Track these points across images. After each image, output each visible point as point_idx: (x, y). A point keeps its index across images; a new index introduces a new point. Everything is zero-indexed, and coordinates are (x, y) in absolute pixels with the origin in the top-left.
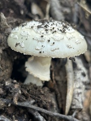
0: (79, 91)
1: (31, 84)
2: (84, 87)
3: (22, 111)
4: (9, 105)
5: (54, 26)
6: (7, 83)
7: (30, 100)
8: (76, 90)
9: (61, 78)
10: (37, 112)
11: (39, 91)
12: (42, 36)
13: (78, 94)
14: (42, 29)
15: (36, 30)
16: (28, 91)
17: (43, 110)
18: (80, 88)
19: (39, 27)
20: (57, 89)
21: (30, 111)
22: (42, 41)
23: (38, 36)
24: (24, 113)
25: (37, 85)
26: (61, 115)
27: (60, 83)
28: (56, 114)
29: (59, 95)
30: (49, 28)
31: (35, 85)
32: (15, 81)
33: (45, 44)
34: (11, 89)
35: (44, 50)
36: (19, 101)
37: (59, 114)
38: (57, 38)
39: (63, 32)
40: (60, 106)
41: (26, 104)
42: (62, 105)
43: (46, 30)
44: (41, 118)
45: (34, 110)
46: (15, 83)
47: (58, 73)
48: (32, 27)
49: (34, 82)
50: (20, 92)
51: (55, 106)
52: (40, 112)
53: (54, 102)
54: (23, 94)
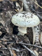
0: (37, 35)
1: (20, 35)
2: (38, 33)
3: (18, 45)
4: (15, 44)
5: (28, 15)
6: (13, 36)
7: (21, 41)
8: (36, 35)
9: (30, 31)
10: (24, 45)
11: (24, 37)
12: (25, 20)
13: (37, 37)
14: (24, 17)
15: (22, 18)
16: (20, 38)
17: (26, 44)
18: (37, 34)
19: (23, 16)
20: (29, 36)
21: (21, 45)
22: (25, 22)
23: (24, 20)
24: (19, 45)
25: (23, 35)
26: (32, 45)
27: (30, 33)
28: (30, 45)
29: (30, 38)
30: (27, 16)
31: (22, 35)
32: (16, 35)
33: (26, 23)
34: (15, 38)
35: (26, 25)
36: (18, 42)
37: (31, 45)
38: (30, 20)
39: (32, 17)
40: (31, 42)
41: (20, 43)
42: (31, 41)
43: (26, 17)
44: (25, 47)
45: (23, 44)
46: (16, 36)
47: (29, 29)
48: (21, 16)
49: (21, 34)
50: (18, 39)
51: (29, 42)
52: (25, 45)
53: (29, 41)
54: (19, 40)
